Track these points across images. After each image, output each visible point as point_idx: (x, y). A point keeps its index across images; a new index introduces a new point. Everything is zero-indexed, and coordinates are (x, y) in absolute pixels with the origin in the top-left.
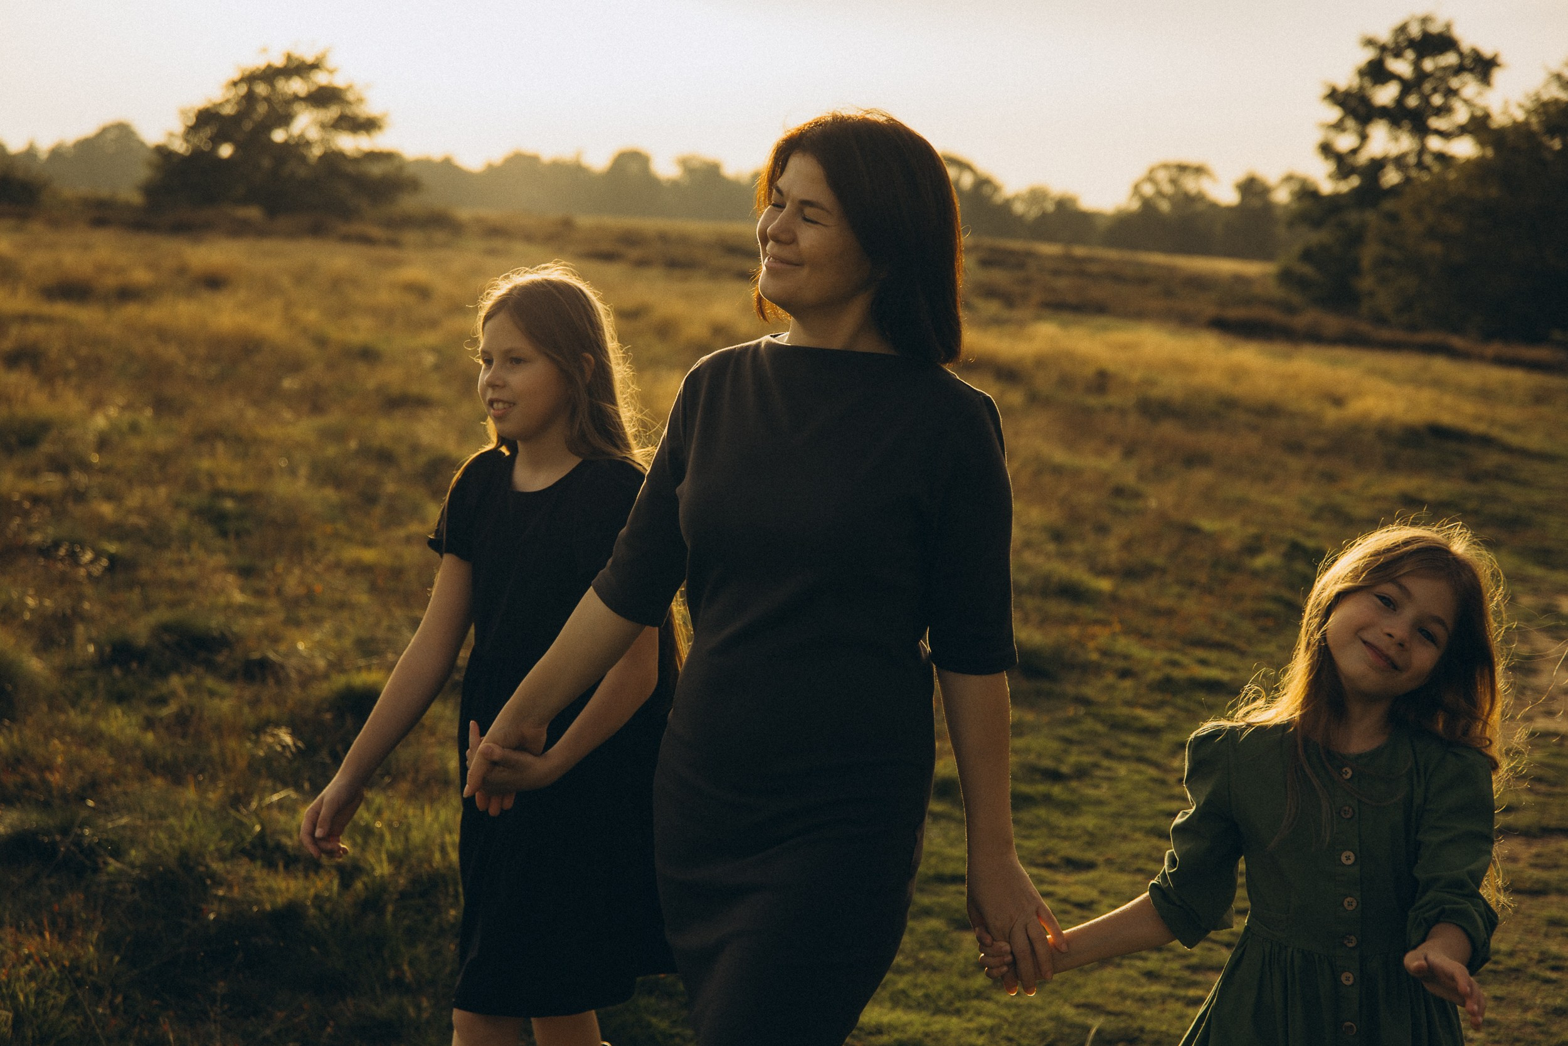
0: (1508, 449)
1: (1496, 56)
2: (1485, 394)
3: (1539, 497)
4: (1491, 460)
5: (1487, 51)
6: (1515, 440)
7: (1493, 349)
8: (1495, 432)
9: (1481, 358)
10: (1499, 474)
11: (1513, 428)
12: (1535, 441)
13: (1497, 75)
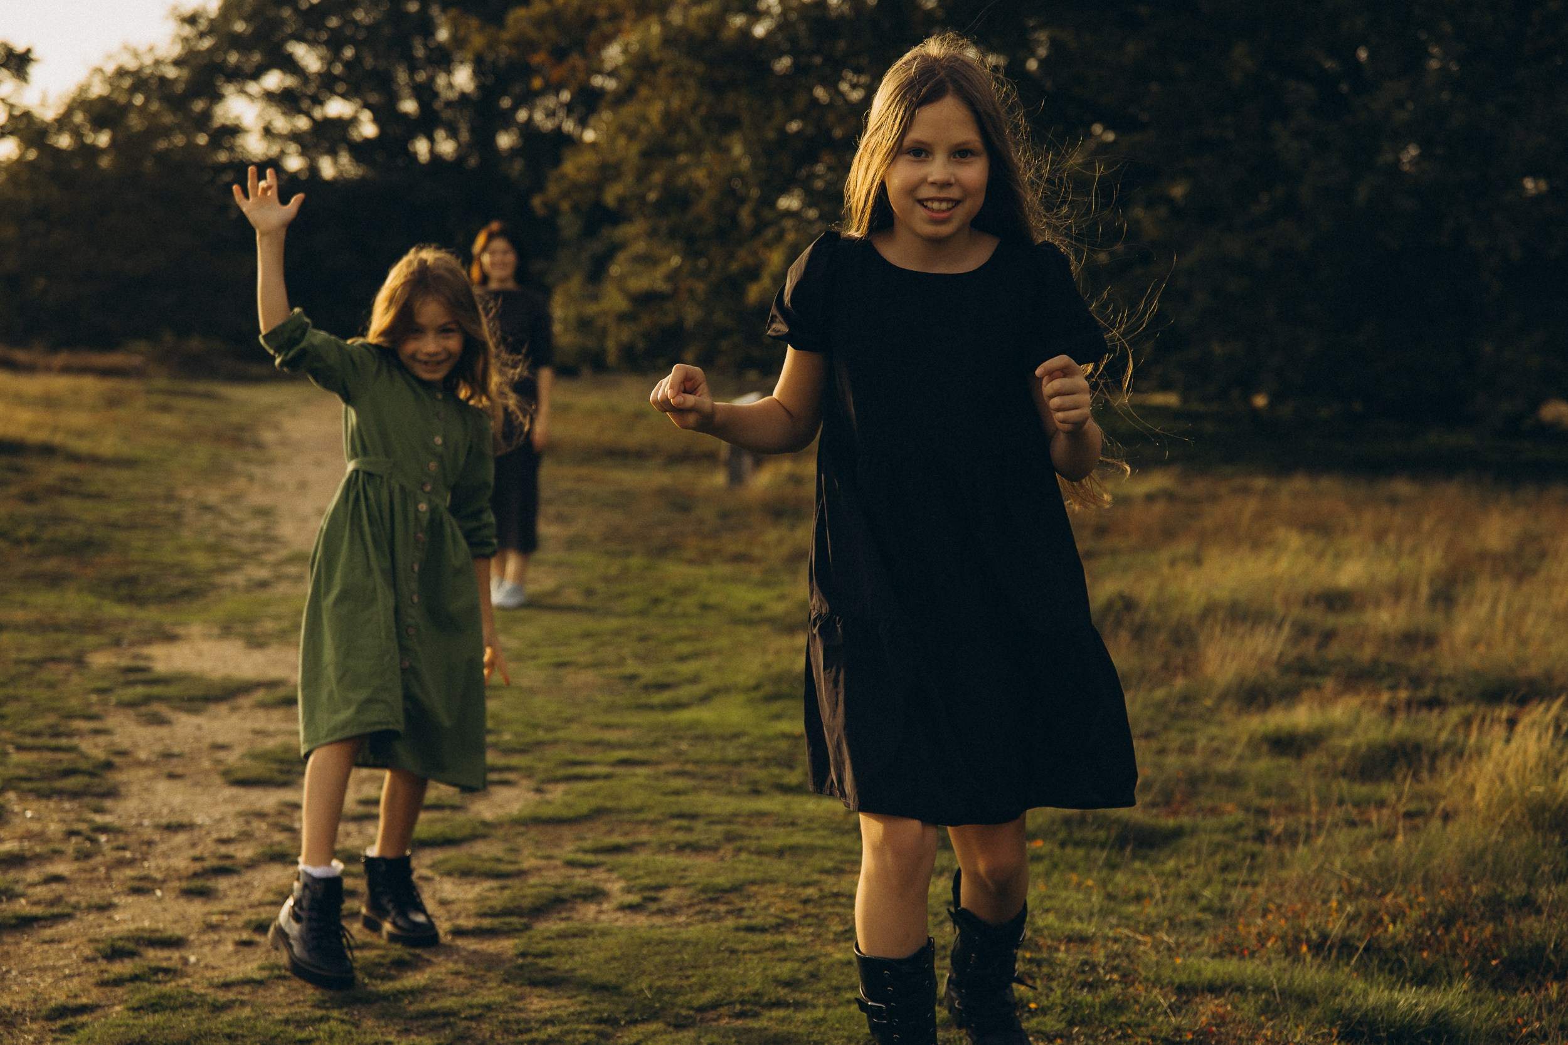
0: (75, 458)
1: (29, 51)
2: (49, 402)
3: (117, 512)
4: (54, 472)
5: (20, 47)
6: (83, 446)
7: (62, 358)
8: (58, 439)
9: (48, 369)
10: (60, 490)
11: (81, 434)
12: (109, 445)
13: (33, 70)
